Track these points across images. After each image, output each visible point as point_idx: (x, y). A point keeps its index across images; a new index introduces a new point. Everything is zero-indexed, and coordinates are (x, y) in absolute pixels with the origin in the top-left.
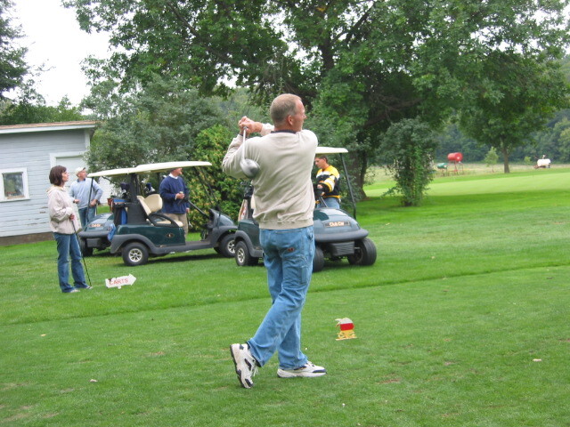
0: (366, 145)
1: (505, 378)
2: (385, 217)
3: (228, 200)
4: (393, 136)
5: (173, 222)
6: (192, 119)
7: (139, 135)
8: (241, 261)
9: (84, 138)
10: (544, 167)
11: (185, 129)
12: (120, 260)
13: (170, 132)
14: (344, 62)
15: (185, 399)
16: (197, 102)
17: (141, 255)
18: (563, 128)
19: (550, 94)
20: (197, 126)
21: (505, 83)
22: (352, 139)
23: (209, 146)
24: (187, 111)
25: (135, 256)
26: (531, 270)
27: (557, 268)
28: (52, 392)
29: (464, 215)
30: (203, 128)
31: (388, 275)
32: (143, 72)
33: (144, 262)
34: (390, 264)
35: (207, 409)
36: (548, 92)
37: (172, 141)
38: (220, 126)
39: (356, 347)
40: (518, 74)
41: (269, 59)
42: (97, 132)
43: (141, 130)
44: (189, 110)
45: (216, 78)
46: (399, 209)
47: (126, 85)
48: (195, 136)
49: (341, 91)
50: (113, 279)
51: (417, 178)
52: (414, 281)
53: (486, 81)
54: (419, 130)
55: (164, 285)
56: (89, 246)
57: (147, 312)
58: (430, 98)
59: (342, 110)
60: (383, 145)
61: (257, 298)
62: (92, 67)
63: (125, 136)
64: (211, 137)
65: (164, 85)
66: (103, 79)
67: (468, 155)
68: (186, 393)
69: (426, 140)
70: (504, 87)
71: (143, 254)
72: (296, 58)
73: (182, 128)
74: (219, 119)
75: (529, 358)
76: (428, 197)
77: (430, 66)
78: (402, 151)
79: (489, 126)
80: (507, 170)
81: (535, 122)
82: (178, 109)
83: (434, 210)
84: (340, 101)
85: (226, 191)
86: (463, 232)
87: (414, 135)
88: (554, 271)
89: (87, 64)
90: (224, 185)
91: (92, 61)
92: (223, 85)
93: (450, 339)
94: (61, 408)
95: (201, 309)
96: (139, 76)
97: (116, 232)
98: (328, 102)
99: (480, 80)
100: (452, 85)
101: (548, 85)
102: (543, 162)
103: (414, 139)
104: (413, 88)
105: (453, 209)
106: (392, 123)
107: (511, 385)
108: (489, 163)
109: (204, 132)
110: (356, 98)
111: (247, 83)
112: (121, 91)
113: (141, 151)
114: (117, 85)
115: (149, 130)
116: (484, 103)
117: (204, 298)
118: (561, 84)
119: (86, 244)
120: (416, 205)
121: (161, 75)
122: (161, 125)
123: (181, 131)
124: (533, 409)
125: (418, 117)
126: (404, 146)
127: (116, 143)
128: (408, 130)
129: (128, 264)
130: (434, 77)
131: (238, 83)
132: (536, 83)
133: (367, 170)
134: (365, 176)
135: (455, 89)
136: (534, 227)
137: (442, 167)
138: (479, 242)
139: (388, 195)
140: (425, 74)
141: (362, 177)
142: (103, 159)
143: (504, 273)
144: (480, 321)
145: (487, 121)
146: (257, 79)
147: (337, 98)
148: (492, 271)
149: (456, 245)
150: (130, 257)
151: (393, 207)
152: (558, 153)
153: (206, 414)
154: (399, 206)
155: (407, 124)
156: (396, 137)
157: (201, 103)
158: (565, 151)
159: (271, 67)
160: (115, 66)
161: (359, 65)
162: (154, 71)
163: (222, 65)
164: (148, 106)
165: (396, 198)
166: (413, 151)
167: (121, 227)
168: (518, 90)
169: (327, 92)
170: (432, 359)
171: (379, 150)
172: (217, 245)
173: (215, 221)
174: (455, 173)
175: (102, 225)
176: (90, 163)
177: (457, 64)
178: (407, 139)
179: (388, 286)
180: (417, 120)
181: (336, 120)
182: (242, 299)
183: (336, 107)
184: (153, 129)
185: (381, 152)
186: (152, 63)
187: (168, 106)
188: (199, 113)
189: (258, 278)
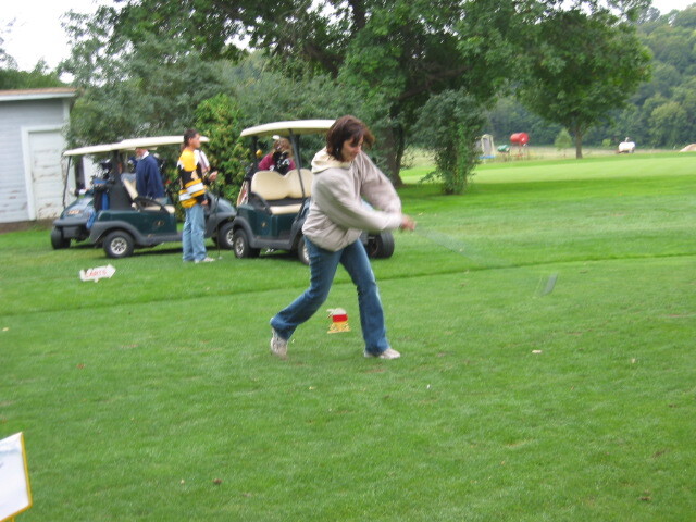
0: (401, 121)
1: (498, 369)
2: (419, 207)
3: (233, 184)
4: (432, 111)
5: (163, 208)
6: (190, 87)
7: (128, 106)
8: (240, 252)
9: (62, 109)
10: (627, 152)
11: (183, 99)
12: (101, 252)
13: (165, 103)
14: (376, 21)
15: (152, 387)
16: (197, 66)
17: (125, 246)
18: (655, 105)
19: (621, 64)
20: (198, 95)
21: (567, 49)
22: (385, 113)
23: (211, 120)
24: (185, 77)
25: (118, 248)
26: (566, 264)
27: (595, 262)
28: (11, 382)
29: (511, 205)
30: (205, 97)
31: (404, 268)
32: (135, 30)
33: (129, 254)
34: (410, 257)
35: (175, 396)
36: (618, 61)
37: (167, 114)
38: (224, 95)
39: (347, 340)
40: (584, 38)
41: (289, 15)
42: (77, 102)
43: (130, 99)
44: (187, 76)
45: (225, 38)
46: (438, 198)
47: (115, 45)
48: (195, 107)
49: (371, 56)
50: (89, 271)
51: (460, 161)
52: (431, 275)
53: (544, 45)
54: (463, 104)
55: (148, 278)
56: (66, 236)
57: (126, 306)
58: (478, 65)
59: (373, 79)
60: (421, 120)
61: (250, 291)
62: (74, 23)
63: (111, 107)
64: (213, 109)
65: (158, 46)
66: (87, 37)
67: (538, 136)
68: (155, 382)
69: (472, 115)
70: (567, 54)
71: (128, 245)
72: (321, 15)
73: (179, 97)
74: (223, 88)
75: (528, 350)
76: (473, 185)
77: (478, 27)
78: (443, 129)
79: (559, 101)
80: (579, 155)
81: (614, 98)
82: (174, 75)
83: (479, 199)
84: (371, 68)
85: (231, 173)
86: (506, 224)
87: (457, 109)
88: (592, 265)
89: (67, 20)
90: (228, 167)
91: (73, 16)
92: (233, 48)
93: (451, 333)
94: (18, 397)
95: (186, 303)
96: (130, 35)
97: (95, 219)
98: (357, 69)
99: (539, 45)
100: (504, 48)
101: (619, 53)
102: (627, 145)
103: (457, 115)
104: (459, 53)
105: (501, 198)
106: (431, 95)
107: (500, 375)
108: (560, 147)
109: (206, 103)
110: (390, 65)
111: (262, 46)
112: (108, 52)
113: (129, 124)
114: (103, 45)
115: (139, 100)
116: (541, 72)
117: (190, 291)
118: (635, 52)
119: (62, 234)
120: (458, 193)
121: (157, 34)
122: (154, 94)
123: (177, 101)
124: (515, 397)
125: (463, 88)
126: (445, 123)
127: (100, 115)
128: (450, 103)
129: (110, 256)
130: (482, 40)
131: (252, 44)
132: (604, 50)
133: (405, 152)
134: (403, 158)
135: (506, 54)
136: (588, 219)
137: (503, 151)
138: (519, 235)
139: (425, 182)
140: (472, 36)
141: (399, 160)
142: (84, 135)
143: (536, 267)
144: (491, 315)
145: (556, 95)
146: (274, 40)
147: (368, 64)
148: (522, 265)
149: (491, 238)
150: (113, 249)
151: (430, 195)
152: (647, 136)
153: (172, 401)
154: (438, 195)
155: (449, 96)
156: (435, 112)
157: (202, 68)
158: (657, 133)
159: (290, 25)
160: (101, 22)
161: (394, 25)
162: (148, 29)
163: (233, 22)
164: (137, 71)
165: (436, 185)
166: (456, 128)
167: (101, 213)
168: (582, 57)
169: (356, 58)
170: (425, 351)
171: (416, 126)
172: (214, 235)
173: (213, 207)
174: (518, 158)
175: (81, 212)
176: (68, 139)
177: (510, 25)
178: (449, 115)
179: (401, 280)
180: (461, 92)
181: (366, 91)
182: (234, 293)
183: (366, 75)
184: (145, 99)
185: (419, 129)
186: (145, 18)
187: (162, 71)
188: (200, 80)
189: (255, 271)
